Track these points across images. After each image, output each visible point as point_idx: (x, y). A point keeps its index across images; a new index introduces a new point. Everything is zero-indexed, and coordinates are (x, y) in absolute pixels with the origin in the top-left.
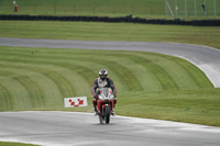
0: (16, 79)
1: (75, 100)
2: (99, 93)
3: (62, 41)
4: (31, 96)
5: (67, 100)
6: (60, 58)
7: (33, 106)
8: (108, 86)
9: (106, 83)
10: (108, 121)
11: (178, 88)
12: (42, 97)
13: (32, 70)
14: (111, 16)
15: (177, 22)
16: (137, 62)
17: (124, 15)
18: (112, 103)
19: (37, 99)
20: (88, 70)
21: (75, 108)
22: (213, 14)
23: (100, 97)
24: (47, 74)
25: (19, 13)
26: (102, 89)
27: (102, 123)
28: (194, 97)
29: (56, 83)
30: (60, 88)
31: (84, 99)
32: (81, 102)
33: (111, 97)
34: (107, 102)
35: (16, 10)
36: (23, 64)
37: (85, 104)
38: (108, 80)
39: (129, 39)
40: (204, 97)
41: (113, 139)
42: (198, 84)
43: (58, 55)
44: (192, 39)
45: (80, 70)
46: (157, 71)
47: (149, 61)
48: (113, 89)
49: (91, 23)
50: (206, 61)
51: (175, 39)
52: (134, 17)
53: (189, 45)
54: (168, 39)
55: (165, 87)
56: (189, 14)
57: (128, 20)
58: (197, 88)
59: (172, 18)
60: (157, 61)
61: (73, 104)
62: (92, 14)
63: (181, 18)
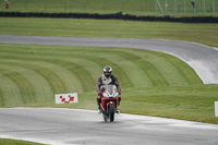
0: (7, 75)
1: (65, 96)
2: (104, 90)
3: (53, 38)
4: (22, 92)
5: (57, 96)
6: (51, 55)
7: (24, 103)
8: (113, 83)
9: (110, 80)
10: (112, 119)
11: (168, 84)
12: (33, 94)
13: (23, 66)
14: (102, 12)
15: (167, 19)
16: (127, 59)
17: (115, 12)
18: (116, 101)
19: (28, 96)
20: (78, 67)
21: (65, 104)
22: (202, 11)
23: (105, 95)
24: (38, 71)
25: (10, 10)
26: (107, 87)
27: (106, 121)
28: (184, 93)
29: (47, 79)
30: (51, 85)
31: (75, 95)
32: (72, 99)
33: (115, 95)
34: (111, 99)
35: (7, 7)
36: (14, 61)
37: (76, 100)
38: (112, 77)
39: (119, 36)
40: (193, 93)
41: (104, 135)
42: (188, 81)
43: (49, 52)
44: (181, 36)
45: (70, 67)
46: (147, 67)
47: (139, 58)
48: (117, 86)
49: (82, 20)
50: (195, 58)
51: (164, 36)
52: (124, 14)
53: (178, 42)
54: (158, 36)
55: (154, 84)
56: (179, 11)
57: (119, 16)
58: (186, 85)
59: (162, 15)
60: (147, 57)
61: (63, 100)
62: (82, 11)
63: (171, 15)
